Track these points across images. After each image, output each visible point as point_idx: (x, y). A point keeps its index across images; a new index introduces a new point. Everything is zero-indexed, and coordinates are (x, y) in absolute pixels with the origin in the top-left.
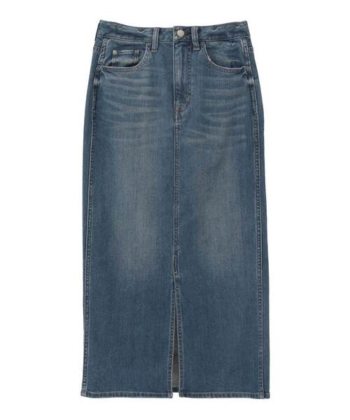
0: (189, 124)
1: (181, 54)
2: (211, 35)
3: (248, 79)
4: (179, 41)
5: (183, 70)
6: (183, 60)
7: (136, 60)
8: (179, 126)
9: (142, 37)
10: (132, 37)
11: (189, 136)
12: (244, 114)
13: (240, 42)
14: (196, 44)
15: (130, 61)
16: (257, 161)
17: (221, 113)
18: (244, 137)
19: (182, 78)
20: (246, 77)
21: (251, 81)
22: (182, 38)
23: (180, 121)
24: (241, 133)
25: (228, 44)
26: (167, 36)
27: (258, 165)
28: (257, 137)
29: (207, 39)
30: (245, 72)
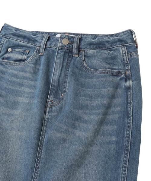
0: (59, 119)
1: (62, 58)
2: (90, 44)
3: (126, 81)
4: (62, 48)
5: (61, 70)
6: (63, 63)
7: (24, 57)
8: (48, 119)
9: (34, 41)
10: (26, 40)
11: (56, 130)
12: (117, 116)
13: (119, 50)
14: (75, 51)
15: (20, 57)
16: (125, 167)
17: (94, 111)
18: (114, 139)
19: (60, 76)
20: (124, 80)
21: (129, 83)
22: (65, 46)
23: (50, 114)
24: (111, 135)
25: (106, 52)
26: (54, 43)
27: (125, 171)
28: (128, 141)
29: (86, 48)
30: (123, 76)
